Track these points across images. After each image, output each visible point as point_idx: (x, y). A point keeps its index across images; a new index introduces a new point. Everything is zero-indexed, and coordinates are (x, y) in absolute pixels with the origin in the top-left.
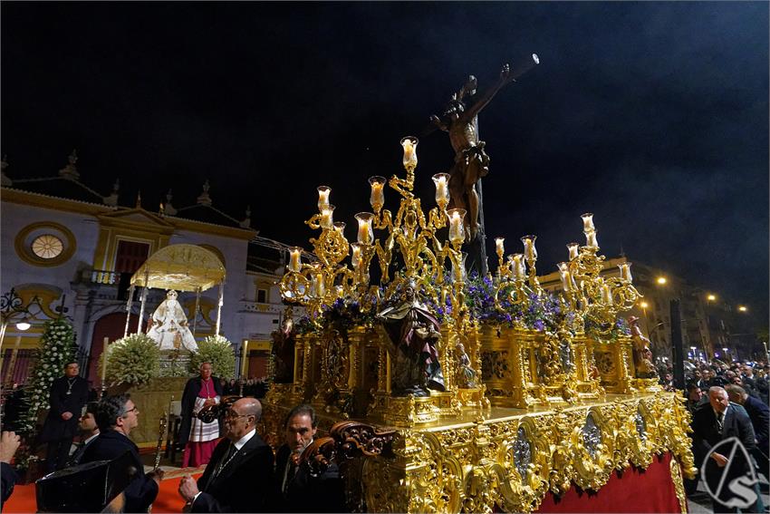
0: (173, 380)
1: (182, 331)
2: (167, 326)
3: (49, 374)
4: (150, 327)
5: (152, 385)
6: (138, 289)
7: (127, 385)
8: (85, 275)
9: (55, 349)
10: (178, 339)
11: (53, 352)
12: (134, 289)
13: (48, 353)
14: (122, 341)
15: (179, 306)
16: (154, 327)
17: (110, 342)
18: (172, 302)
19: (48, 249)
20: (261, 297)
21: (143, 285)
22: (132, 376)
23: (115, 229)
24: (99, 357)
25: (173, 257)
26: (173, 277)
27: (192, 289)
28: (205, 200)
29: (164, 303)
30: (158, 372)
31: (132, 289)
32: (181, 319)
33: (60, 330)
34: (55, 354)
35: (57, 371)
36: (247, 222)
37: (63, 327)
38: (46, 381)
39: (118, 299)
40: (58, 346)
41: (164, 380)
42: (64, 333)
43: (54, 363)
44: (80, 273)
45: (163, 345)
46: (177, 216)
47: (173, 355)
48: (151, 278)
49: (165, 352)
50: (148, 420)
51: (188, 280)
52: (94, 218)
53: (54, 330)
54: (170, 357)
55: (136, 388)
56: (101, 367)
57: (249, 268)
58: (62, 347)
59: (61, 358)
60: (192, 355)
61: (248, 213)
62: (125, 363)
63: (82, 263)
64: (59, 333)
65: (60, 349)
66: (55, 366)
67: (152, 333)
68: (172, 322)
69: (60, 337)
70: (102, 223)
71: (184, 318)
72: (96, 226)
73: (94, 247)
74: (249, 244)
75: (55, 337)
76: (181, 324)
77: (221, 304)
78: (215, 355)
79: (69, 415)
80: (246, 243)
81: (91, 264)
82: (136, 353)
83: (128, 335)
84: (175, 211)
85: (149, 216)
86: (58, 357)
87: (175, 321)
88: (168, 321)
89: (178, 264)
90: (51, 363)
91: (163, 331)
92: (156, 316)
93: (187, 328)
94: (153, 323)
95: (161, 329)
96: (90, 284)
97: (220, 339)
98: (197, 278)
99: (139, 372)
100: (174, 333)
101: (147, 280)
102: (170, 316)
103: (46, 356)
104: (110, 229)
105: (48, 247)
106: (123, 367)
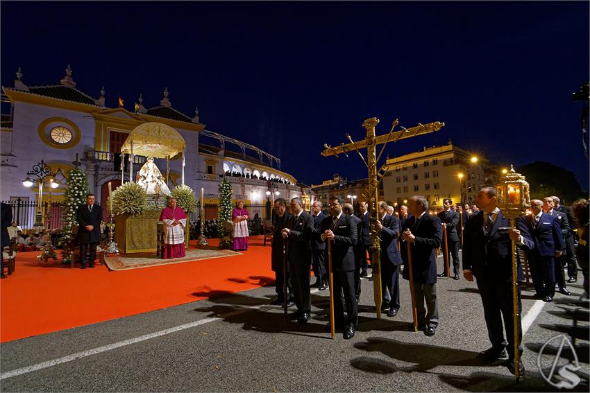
0: (157, 212)
1: (159, 182)
2: (149, 179)
3: (75, 204)
4: (138, 180)
5: (144, 215)
6: (127, 156)
7: (128, 214)
8: (90, 155)
9: (76, 188)
10: (158, 187)
11: (75, 190)
12: (124, 156)
13: (72, 191)
14: (121, 187)
15: (156, 167)
16: (140, 180)
17: (113, 190)
18: (151, 164)
19: (62, 137)
20: (210, 170)
21: (130, 153)
22: (130, 208)
23: (107, 123)
24: (107, 200)
25: (148, 131)
26: (150, 147)
27: (163, 157)
28: (166, 103)
29: (145, 165)
30: (147, 207)
31: (123, 156)
32: (158, 175)
33: (78, 176)
34: (77, 192)
35: (80, 202)
36: (197, 119)
37: (79, 175)
38: (74, 209)
39: (115, 171)
40: (78, 186)
41: (151, 212)
42: (81, 178)
43: (77, 197)
44: (86, 153)
45: (148, 191)
46: (147, 113)
47: (156, 197)
48: (134, 148)
49: (150, 195)
50: (143, 236)
51: (160, 150)
52: (89, 115)
53: (74, 176)
54: (153, 198)
55: (133, 216)
56: (109, 206)
57: (200, 151)
58: (81, 187)
59: (81, 194)
60: (168, 197)
61: (197, 112)
62: (125, 201)
63: (86, 146)
64: (77, 178)
65: (80, 188)
66: (78, 199)
67: (140, 183)
68: (152, 176)
69: (78, 181)
70: (96, 118)
71: (159, 174)
72: (93, 120)
73: (93, 135)
74: (199, 135)
75: (75, 180)
76: (158, 178)
77: (184, 164)
78: (183, 197)
79: (91, 227)
80: (197, 133)
81: (93, 147)
82: (131, 194)
83: (124, 183)
84: (146, 110)
85: (127, 113)
86: (79, 194)
87: (154, 176)
88: (150, 176)
89: (152, 136)
90: (75, 197)
91: (147, 182)
92: (141, 172)
93: (163, 181)
94: (139, 177)
95: (145, 181)
96: (94, 160)
97: (185, 187)
98: (166, 147)
99: (134, 206)
100: (155, 184)
101: (132, 150)
102: (151, 173)
103: (72, 193)
104: (101, 122)
105: (61, 135)
106: (123, 203)
